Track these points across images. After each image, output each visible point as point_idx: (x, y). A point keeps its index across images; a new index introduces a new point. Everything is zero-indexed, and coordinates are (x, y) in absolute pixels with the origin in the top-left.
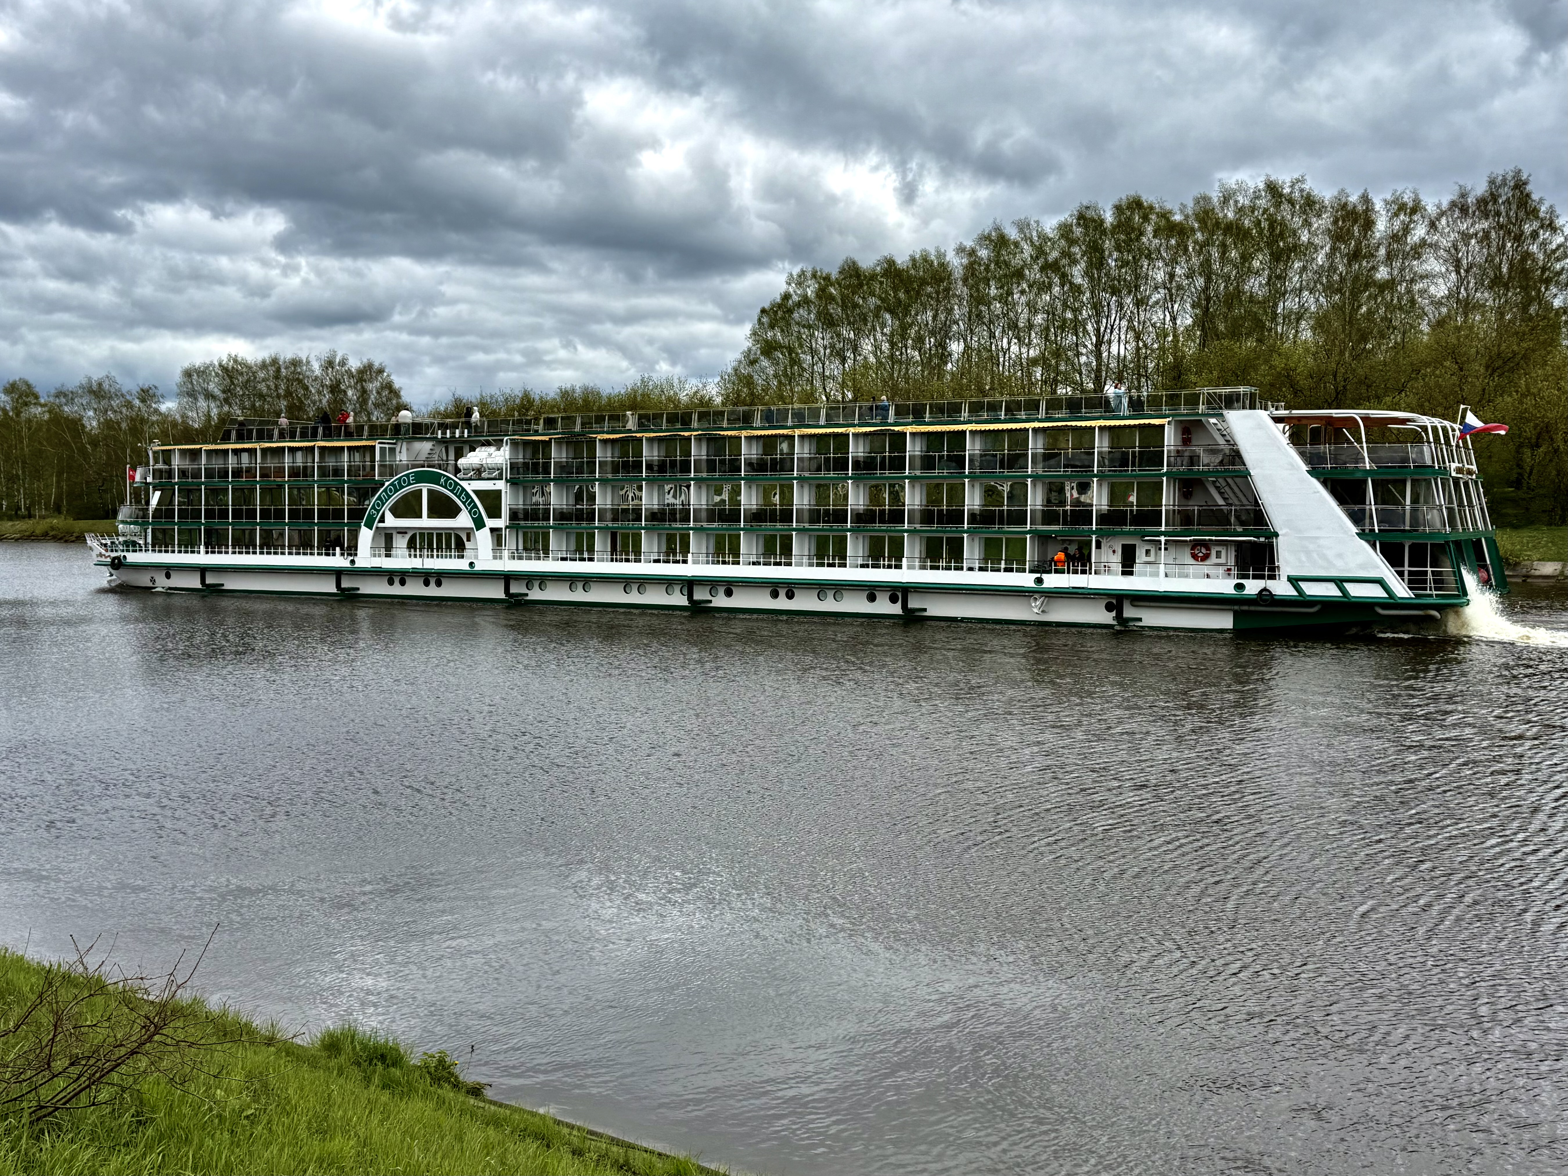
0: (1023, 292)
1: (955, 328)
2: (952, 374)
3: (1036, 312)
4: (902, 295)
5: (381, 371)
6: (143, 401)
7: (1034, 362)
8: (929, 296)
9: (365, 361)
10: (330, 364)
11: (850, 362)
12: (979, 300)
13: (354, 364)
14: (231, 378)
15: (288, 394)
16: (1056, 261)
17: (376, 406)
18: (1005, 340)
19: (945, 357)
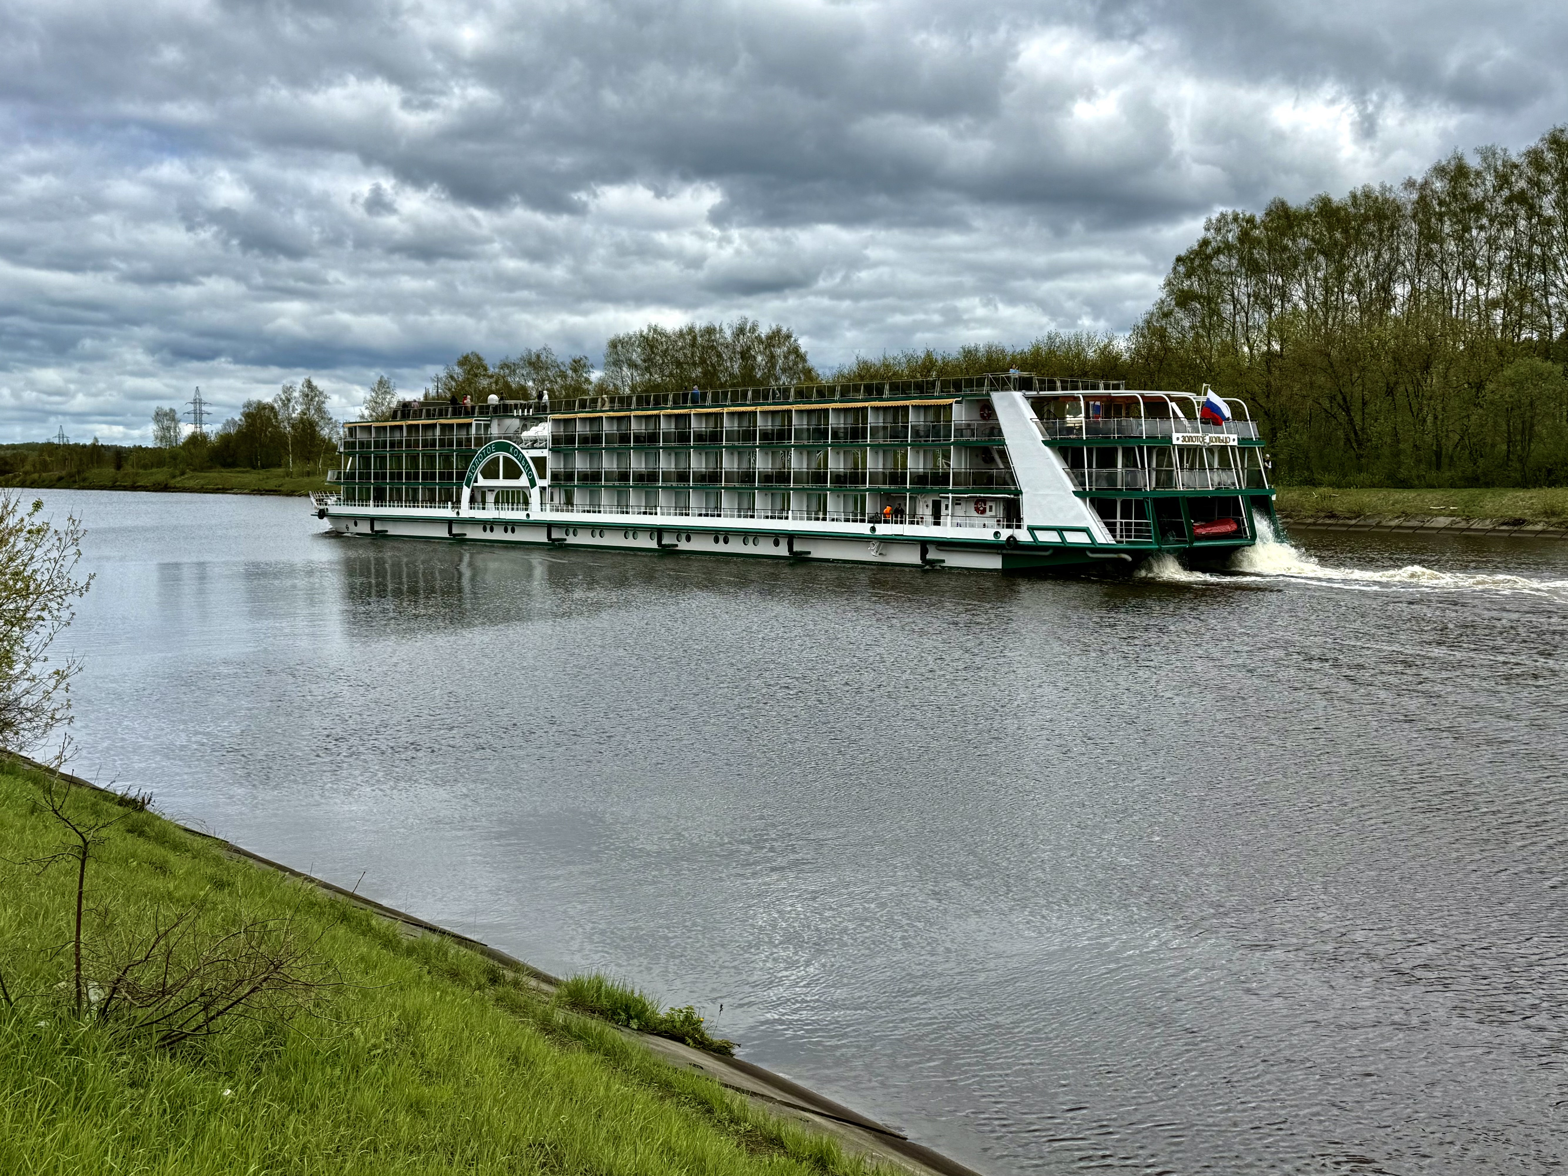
0: (1482, 228)
1: (1400, 269)
2: (1396, 320)
3: (1498, 249)
4: (1338, 235)
5: (789, 336)
6: (575, 370)
7: (1494, 304)
8: (1371, 235)
9: (774, 327)
10: (741, 331)
11: (1277, 310)
12: (1429, 236)
13: (764, 331)
14: (652, 347)
15: (703, 361)
16: (1522, 192)
17: (784, 370)
18: (1460, 282)
19: (1388, 301)
